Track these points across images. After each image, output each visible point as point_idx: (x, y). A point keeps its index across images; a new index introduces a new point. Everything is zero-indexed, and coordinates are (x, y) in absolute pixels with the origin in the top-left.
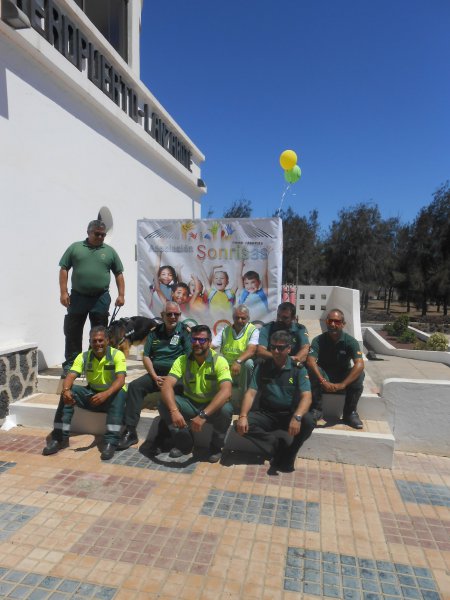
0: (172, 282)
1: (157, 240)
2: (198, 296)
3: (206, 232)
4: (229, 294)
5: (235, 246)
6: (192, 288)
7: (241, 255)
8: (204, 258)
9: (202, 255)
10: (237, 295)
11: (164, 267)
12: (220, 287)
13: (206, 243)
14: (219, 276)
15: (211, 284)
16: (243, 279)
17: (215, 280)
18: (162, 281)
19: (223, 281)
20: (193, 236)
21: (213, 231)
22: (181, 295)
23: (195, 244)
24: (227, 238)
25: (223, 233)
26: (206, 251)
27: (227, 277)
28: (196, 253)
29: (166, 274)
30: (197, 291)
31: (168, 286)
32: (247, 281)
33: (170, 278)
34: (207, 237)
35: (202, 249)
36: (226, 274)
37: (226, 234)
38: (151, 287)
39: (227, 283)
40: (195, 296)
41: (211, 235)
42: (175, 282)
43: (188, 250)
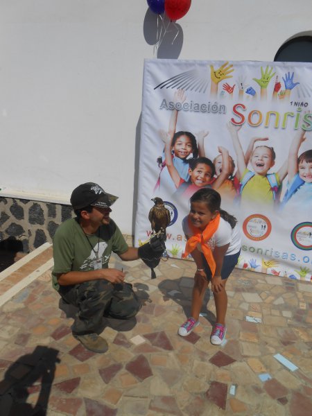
0: (191, 156)
1: (172, 92)
2: (226, 178)
3: (249, 83)
4: (273, 181)
5: (294, 109)
6: (218, 166)
7: (301, 123)
8: (240, 124)
9: (238, 120)
10: (285, 183)
11: (181, 133)
12: (260, 170)
13: (247, 100)
14: (261, 153)
15: (247, 163)
16: (298, 161)
17: (255, 160)
18: (175, 153)
19: (266, 161)
20: (229, 89)
21: (263, 82)
22: (202, 175)
23: (229, 101)
24: (282, 95)
25: (277, 87)
26: (246, 115)
27: (272, 155)
28: (230, 114)
29: (182, 145)
30: (225, 172)
31: (185, 161)
32: (304, 164)
33: (189, 149)
34: (251, 91)
35: (239, 110)
36: (272, 150)
37: (283, 88)
38: (160, 160)
39: (272, 163)
40: (222, 178)
41: (257, 88)
42: (195, 155)
43: (217, 109)
